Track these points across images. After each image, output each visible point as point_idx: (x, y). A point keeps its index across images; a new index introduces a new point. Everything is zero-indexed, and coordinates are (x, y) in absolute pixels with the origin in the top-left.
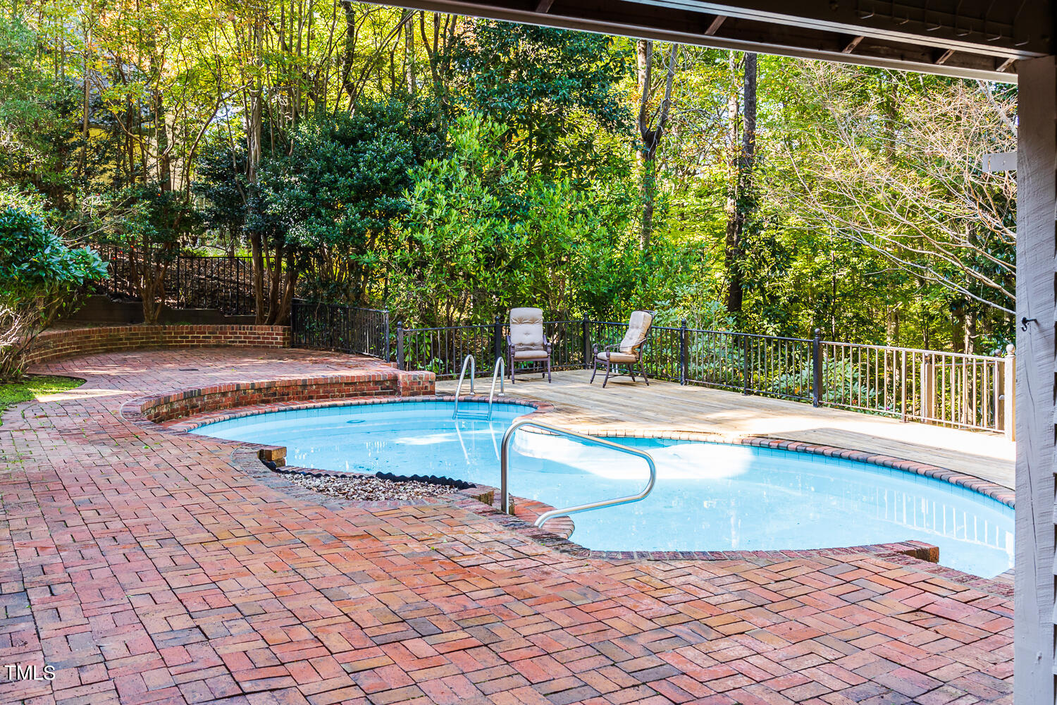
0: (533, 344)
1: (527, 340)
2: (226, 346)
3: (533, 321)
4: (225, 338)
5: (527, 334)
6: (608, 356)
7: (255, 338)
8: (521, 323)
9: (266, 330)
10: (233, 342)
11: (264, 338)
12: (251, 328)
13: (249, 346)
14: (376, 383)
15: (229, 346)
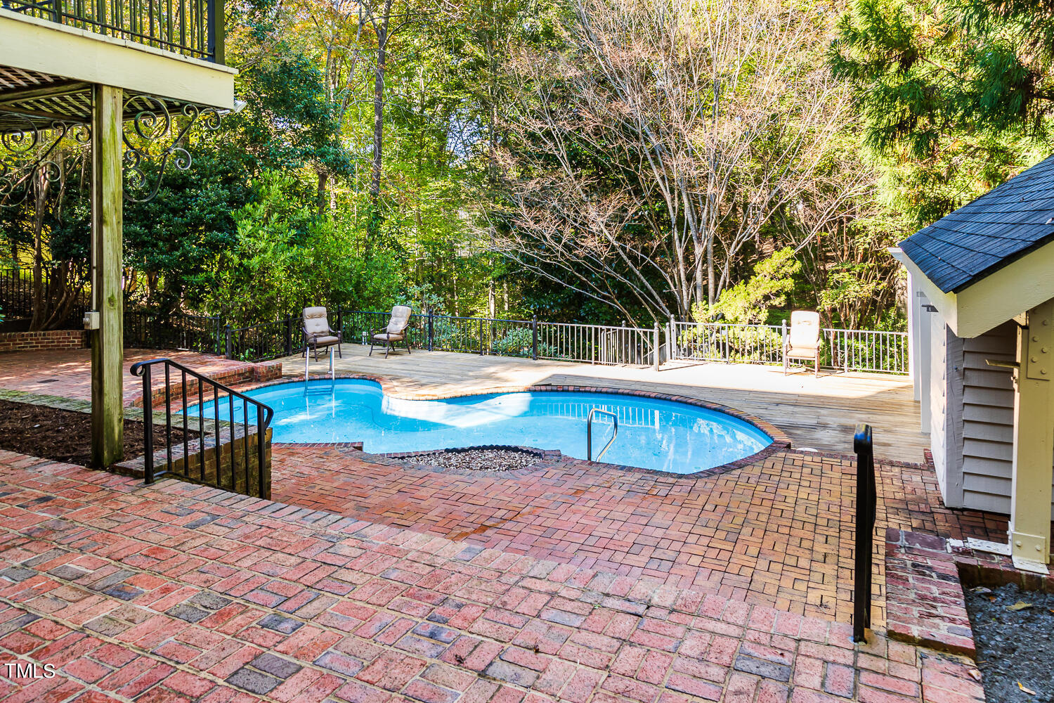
0: (322, 332)
1: (318, 329)
2: (15, 352)
3: (320, 316)
4: (13, 344)
5: (317, 325)
6: (388, 337)
7: (49, 342)
8: (312, 318)
9: (61, 334)
10: (23, 347)
11: (58, 342)
12: (44, 335)
13: (41, 350)
14: (239, 375)
15: (18, 351)
